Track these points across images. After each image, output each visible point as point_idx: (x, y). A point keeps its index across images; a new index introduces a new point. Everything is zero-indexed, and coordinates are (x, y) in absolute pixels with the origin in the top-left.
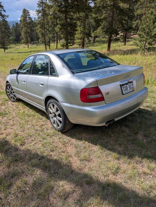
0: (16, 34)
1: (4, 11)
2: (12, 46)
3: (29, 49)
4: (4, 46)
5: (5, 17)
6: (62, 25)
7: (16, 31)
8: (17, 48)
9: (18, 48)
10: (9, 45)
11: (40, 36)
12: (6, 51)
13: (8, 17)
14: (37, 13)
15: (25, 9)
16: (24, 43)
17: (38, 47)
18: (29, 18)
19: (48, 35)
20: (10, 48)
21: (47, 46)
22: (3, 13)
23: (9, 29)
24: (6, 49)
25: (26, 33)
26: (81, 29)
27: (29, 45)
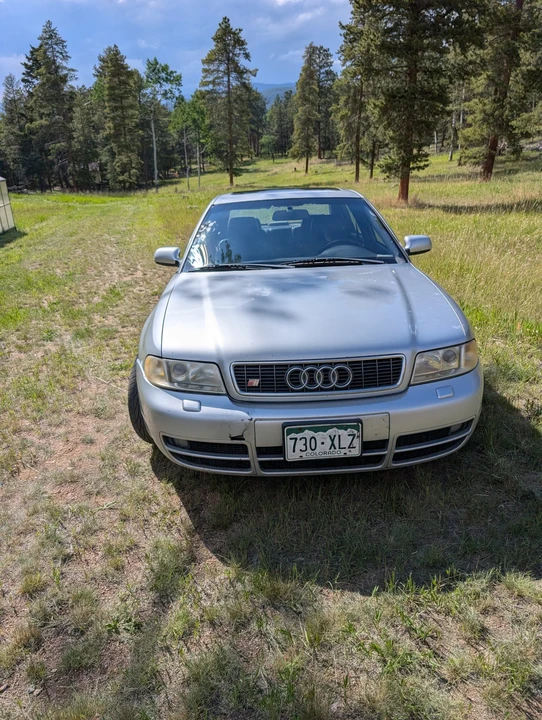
0: (280, 126)
1: (247, 56)
2: (263, 164)
3: (307, 178)
4: (231, 165)
5: (245, 76)
7: (281, 116)
8: (275, 170)
9: (276, 173)
10: (253, 162)
11: (342, 133)
12: (237, 180)
13: (255, 76)
14: (343, 58)
15: (315, 45)
16: (294, 157)
17: (339, 169)
18: (329, 73)
19: (372, 129)
20: (256, 171)
21: (361, 165)
22: (242, 62)
23: (263, 111)
24: (237, 175)
25: (306, 122)
26: (485, 105)
27: (314, 159)
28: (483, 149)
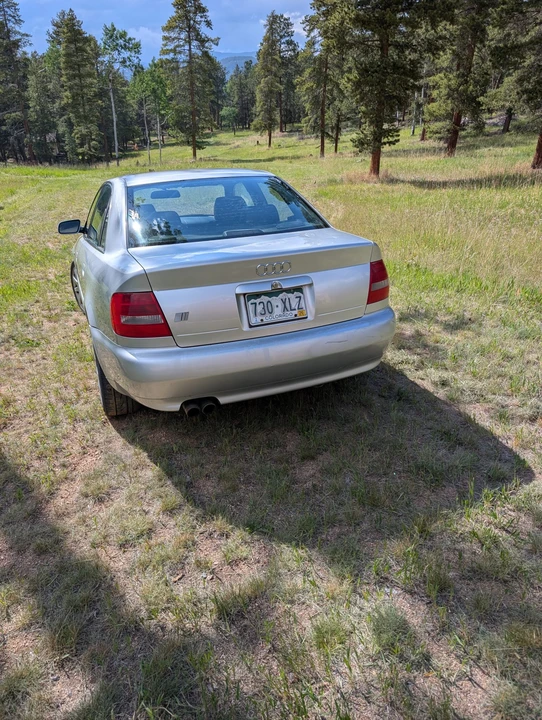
0: (241, 97)
1: (209, 24)
2: (223, 137)
3: (271, 151)
4: (194, 137)
5: (207, 45)
6: (364, 71)
7: (242, 87)
8: (237, 144)
9: (238, 146)
10: (214, 135)
11: (308, 106)
12: (200, 153)
13: (217, 44)
14: (308, 28)
15: (276, 13)
16: (257, 130)
17: (303, 143)
18: (290, 43)
19: (336, 103)
20: (218, 144)
21: (326, 141)
22: (204, 30)
23: (223, 81)
24: (200, 148)
25: (269, 94)
26: (450, 80)
27: (276, 133)
28: (447, 124)
